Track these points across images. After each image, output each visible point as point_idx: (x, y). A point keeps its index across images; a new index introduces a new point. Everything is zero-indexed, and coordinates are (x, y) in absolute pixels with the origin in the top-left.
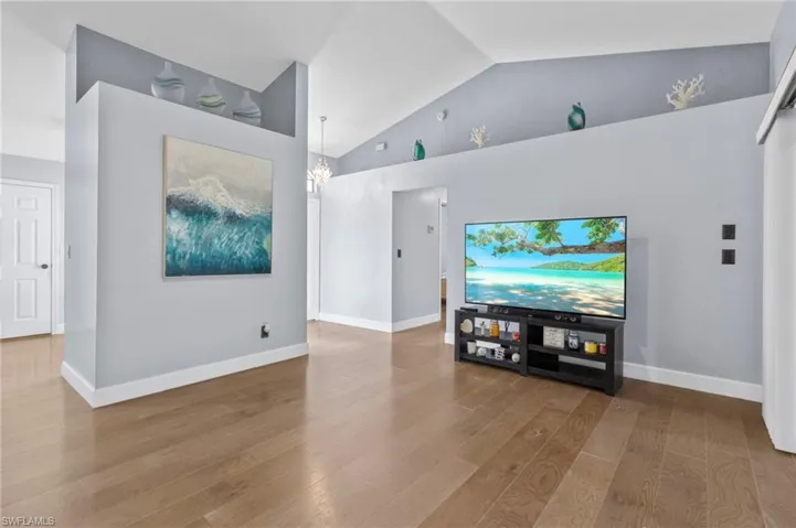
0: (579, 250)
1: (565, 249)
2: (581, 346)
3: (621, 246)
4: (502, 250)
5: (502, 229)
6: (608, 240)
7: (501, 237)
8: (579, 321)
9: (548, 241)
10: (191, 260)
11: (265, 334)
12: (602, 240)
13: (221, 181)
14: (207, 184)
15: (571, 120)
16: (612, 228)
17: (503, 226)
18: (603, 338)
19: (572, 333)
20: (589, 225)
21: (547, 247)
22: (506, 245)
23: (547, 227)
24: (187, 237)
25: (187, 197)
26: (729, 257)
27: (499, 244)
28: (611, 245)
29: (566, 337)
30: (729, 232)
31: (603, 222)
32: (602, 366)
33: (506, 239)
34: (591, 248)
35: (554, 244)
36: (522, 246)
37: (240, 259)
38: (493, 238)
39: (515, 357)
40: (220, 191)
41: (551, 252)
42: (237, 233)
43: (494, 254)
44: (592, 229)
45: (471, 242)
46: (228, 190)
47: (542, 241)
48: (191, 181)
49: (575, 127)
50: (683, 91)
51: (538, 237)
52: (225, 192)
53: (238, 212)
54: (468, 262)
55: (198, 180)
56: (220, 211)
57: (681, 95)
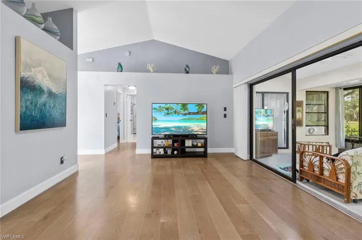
0: (194, 114)
1: (190, 113)
2: (197, 145)
3: (205, 113)
4: (168, 114)
5: (168, 106)
6: (202, 111)
7: (167, 109)
8: (196, 137)
9: (184, 111)
10: (32, 120)
11: (62, 162)
12: (200, 111)
13: (46, 71)
14: (40, 72)
15: (185, 69)
16: (203, 107)
17: (168, 105)
18: (203, 141)
19: (195, 141)
20: (197, 106)
21: (184, 113)
22: (169, 112)
23: (184, 106)
24: (30, 105)
25: (30, 79)
26: (225, 116)
27: (167, 112)
28: (203, 112)
29: (193, 142)
30: (225, 109)
31: (200, 105)
32: (202, 150)
33: (169, 110)
34: (197, 113)
35: (186, 112)
36: (175, 112)
37: (54, 118)
38: (164, 109)
39: (175, 152)
40: (45, 77)
41: (185, 114)
42: (53, 103)
43: (165, 115)
44: (197, 107)
45: (155, 111)
46: (49, 76)
47: (182, 111)
48: (32, 69)
49: (188, 73)
50: (215, 69)
51: (181, 109)
52: (48, 79)
53: (54, 90)
54: (153, 118)
55: (36, 69)
56: (45, 89)
57: (214, 70)
